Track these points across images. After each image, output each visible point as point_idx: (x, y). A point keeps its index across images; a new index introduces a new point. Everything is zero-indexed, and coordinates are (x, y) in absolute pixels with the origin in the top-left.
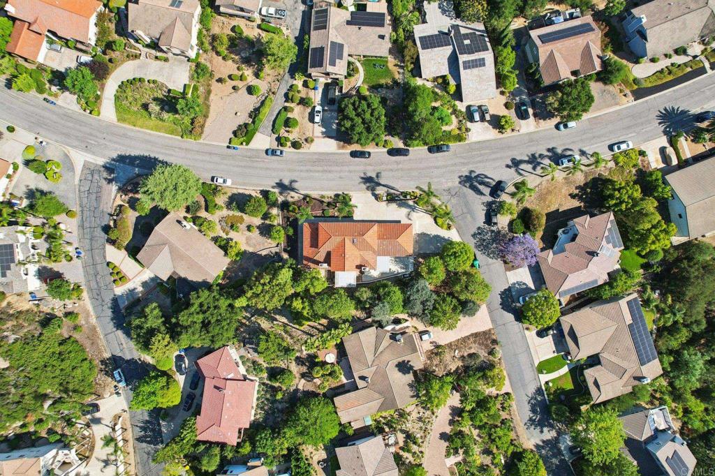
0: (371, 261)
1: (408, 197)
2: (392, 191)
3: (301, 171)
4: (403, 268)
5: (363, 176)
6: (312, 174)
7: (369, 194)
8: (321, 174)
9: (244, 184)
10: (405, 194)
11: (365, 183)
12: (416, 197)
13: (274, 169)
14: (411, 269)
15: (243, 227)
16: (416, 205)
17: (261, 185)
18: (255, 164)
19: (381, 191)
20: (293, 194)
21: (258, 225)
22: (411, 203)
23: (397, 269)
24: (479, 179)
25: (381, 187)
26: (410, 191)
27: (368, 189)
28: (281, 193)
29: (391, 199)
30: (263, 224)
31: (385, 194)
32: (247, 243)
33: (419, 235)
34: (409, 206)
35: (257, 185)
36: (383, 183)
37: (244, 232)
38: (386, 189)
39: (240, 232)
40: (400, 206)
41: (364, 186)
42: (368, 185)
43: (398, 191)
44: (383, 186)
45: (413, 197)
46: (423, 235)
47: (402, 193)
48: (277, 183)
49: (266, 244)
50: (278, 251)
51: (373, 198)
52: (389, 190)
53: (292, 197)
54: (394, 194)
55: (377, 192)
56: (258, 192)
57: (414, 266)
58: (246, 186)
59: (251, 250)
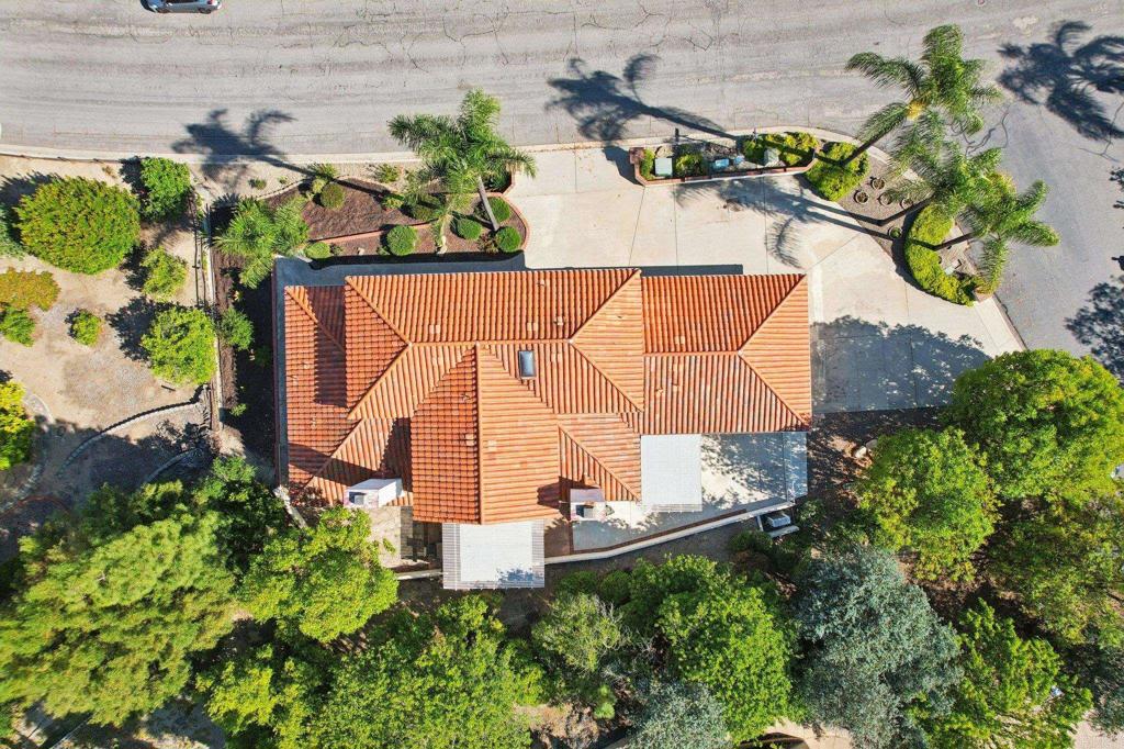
0: (612, 462)
1: (773, 158)
2: (698, 136)
3: (293, 70)
4: (761, 486)
5: (562, 72)
6: (337, 78)
7: (594, 151)
8: (375, 77)
9: (56, 139)
10: (756, 149)
11: (571, 106)
12: (806, 158)
13: (179, 70)
14: (797, 486)
15: (51, 320)
16: (808, 194)
17: (127, 140)
18: (98, 52)
19: (645, 136)
20: (259, 169)
21: (116, 310)
22: (786, 182)
23: (731, 488)
24: (1098, 61)
25: (647, 119)
26: (780, 131)
27: (586, 129)
28: (210, 170)
29: (695, 168)
30: (136, 304)
31: (667, 150)
32: (69, 390)
33: (826, 330)
34: (781, 201)
35: (112, 141)
36: (650, 103)
37: (58, 344)
38: (668, 128)
39: (40, 345)
40: (734, 198)
41: (568, 122)
42: (586, 112)
43: (721, 134)
44: (657, 113)
45: (792, 158)
46: (847, 330)
47: (741, 142)
48: (192, 129)
49: (150, 392)
50: (198, 420)
51: (613, 168)
52: (683, 130)
53: (254, 184)
54: (708, 145)
55: (626, 145)
56: (117, 168)
57: (810, 475)
58: (63, 144)
59: (84, 419)
